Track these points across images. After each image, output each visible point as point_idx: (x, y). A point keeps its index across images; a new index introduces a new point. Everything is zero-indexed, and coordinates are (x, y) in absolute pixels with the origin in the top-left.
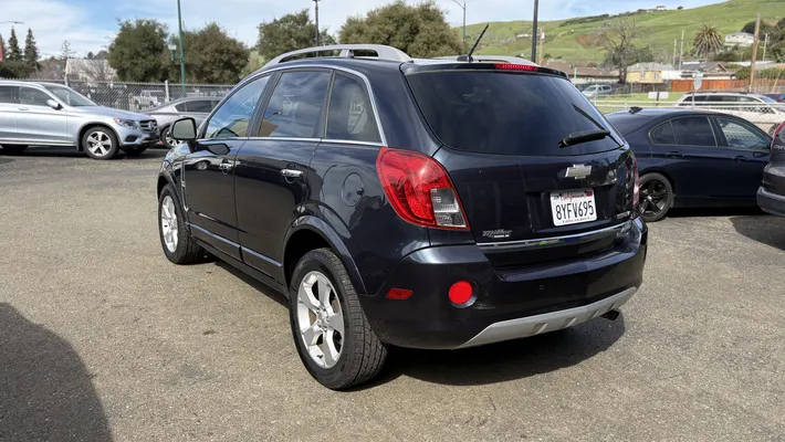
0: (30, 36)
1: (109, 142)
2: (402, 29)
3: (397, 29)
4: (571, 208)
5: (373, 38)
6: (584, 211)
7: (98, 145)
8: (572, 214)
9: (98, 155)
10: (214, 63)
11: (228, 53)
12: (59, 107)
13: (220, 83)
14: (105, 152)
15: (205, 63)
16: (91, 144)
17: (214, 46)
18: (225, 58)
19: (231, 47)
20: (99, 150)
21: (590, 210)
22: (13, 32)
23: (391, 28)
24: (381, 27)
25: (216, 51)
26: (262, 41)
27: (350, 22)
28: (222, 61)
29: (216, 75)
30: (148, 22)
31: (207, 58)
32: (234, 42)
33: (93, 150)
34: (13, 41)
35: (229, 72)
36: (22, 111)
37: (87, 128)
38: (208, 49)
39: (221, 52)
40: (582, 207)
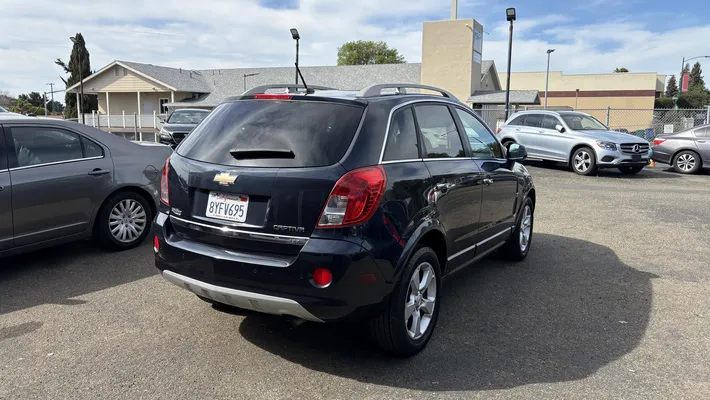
1: (589, 161)
4: (223, 206)
6: (235, 212)
7: (581, 163)
8: (223, 211)
9: (580, 171)
12: (563, 130)
14: (585, 169)
16: (578, 161)
20: (581, 167)
21: (240, 213)
33: (577, 166)
36: (541, 133)
37: (578, 148)
40: (233, 209)
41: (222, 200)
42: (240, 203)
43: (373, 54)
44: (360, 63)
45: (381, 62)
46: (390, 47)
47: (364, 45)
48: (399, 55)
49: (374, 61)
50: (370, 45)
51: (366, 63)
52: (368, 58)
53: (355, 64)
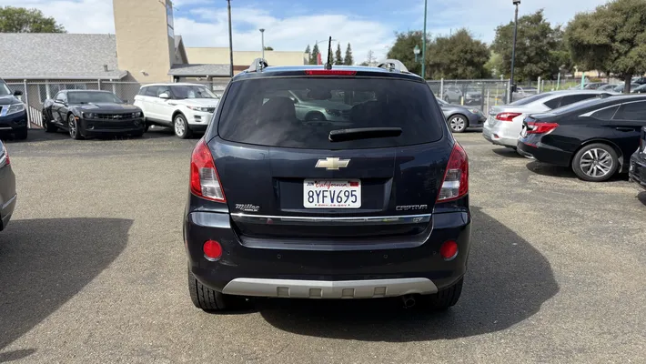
0: (349, 48)
2: (631, 20)
3: (626, 19)
4: (327, 194)
5: (598, 31)
6: (344, 198)
8: (328, 199)
10: (459, 62)
11: (471, 53)
13: (463, 78)
15: (452, 62)
17: (461, 47)
18: (468, 56)
19: (475, 48)
21: (352, 199)
22: (339, 46)
23: (618, 20)
24: (607, 20)
25: (462, 51)
26: (497, 41)
27: (578, 17)
28: (466, 59)
29: (460, 71)
30: (417, 33)
31: (454, 58)
32: (478, 43)
34: (338, 52)
35: (471, 68)
38: (455, 51)
39: (466, 53)
40: (342, 195)
41: (325, 188)
42: (350, 188)
43: (27, 22)
44: (11, 31)
45: (38, 30)
46: (46, 16)
47: (15, 12)
48: (57, 24)
49: (28, 29)
50: (22, 11)
51: (18, 30)
52: (21, 25)
53: (5, 31)
